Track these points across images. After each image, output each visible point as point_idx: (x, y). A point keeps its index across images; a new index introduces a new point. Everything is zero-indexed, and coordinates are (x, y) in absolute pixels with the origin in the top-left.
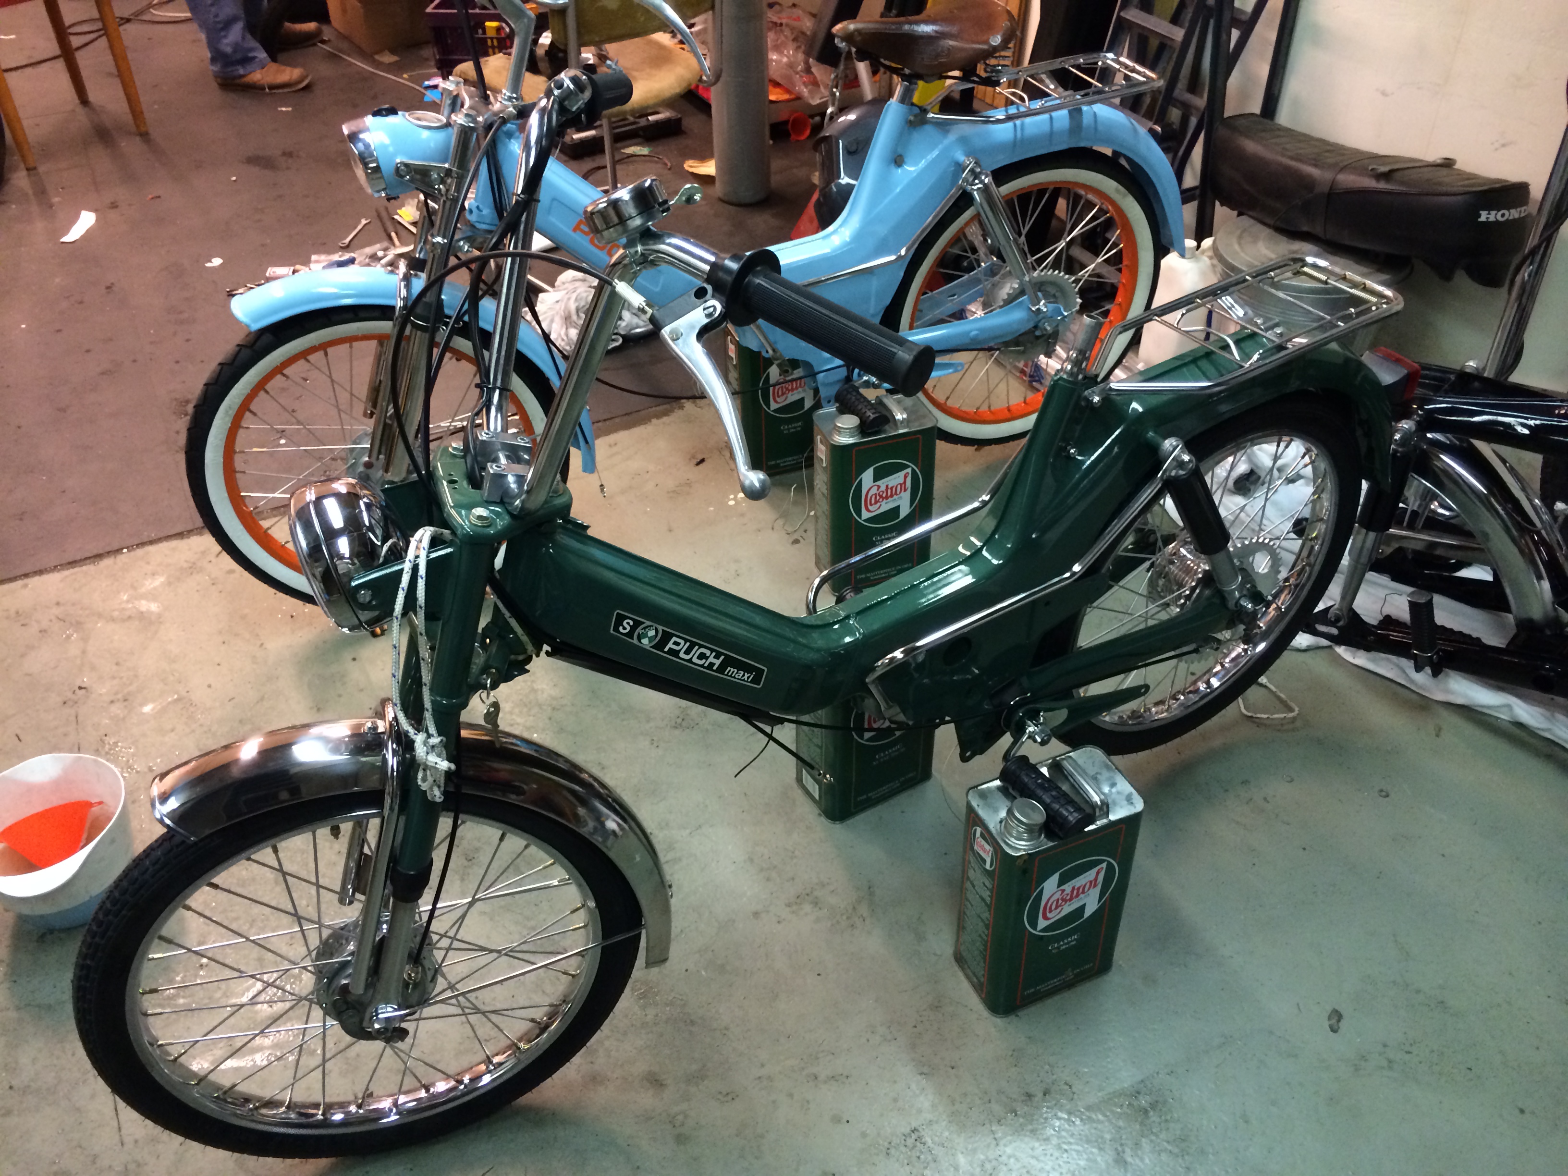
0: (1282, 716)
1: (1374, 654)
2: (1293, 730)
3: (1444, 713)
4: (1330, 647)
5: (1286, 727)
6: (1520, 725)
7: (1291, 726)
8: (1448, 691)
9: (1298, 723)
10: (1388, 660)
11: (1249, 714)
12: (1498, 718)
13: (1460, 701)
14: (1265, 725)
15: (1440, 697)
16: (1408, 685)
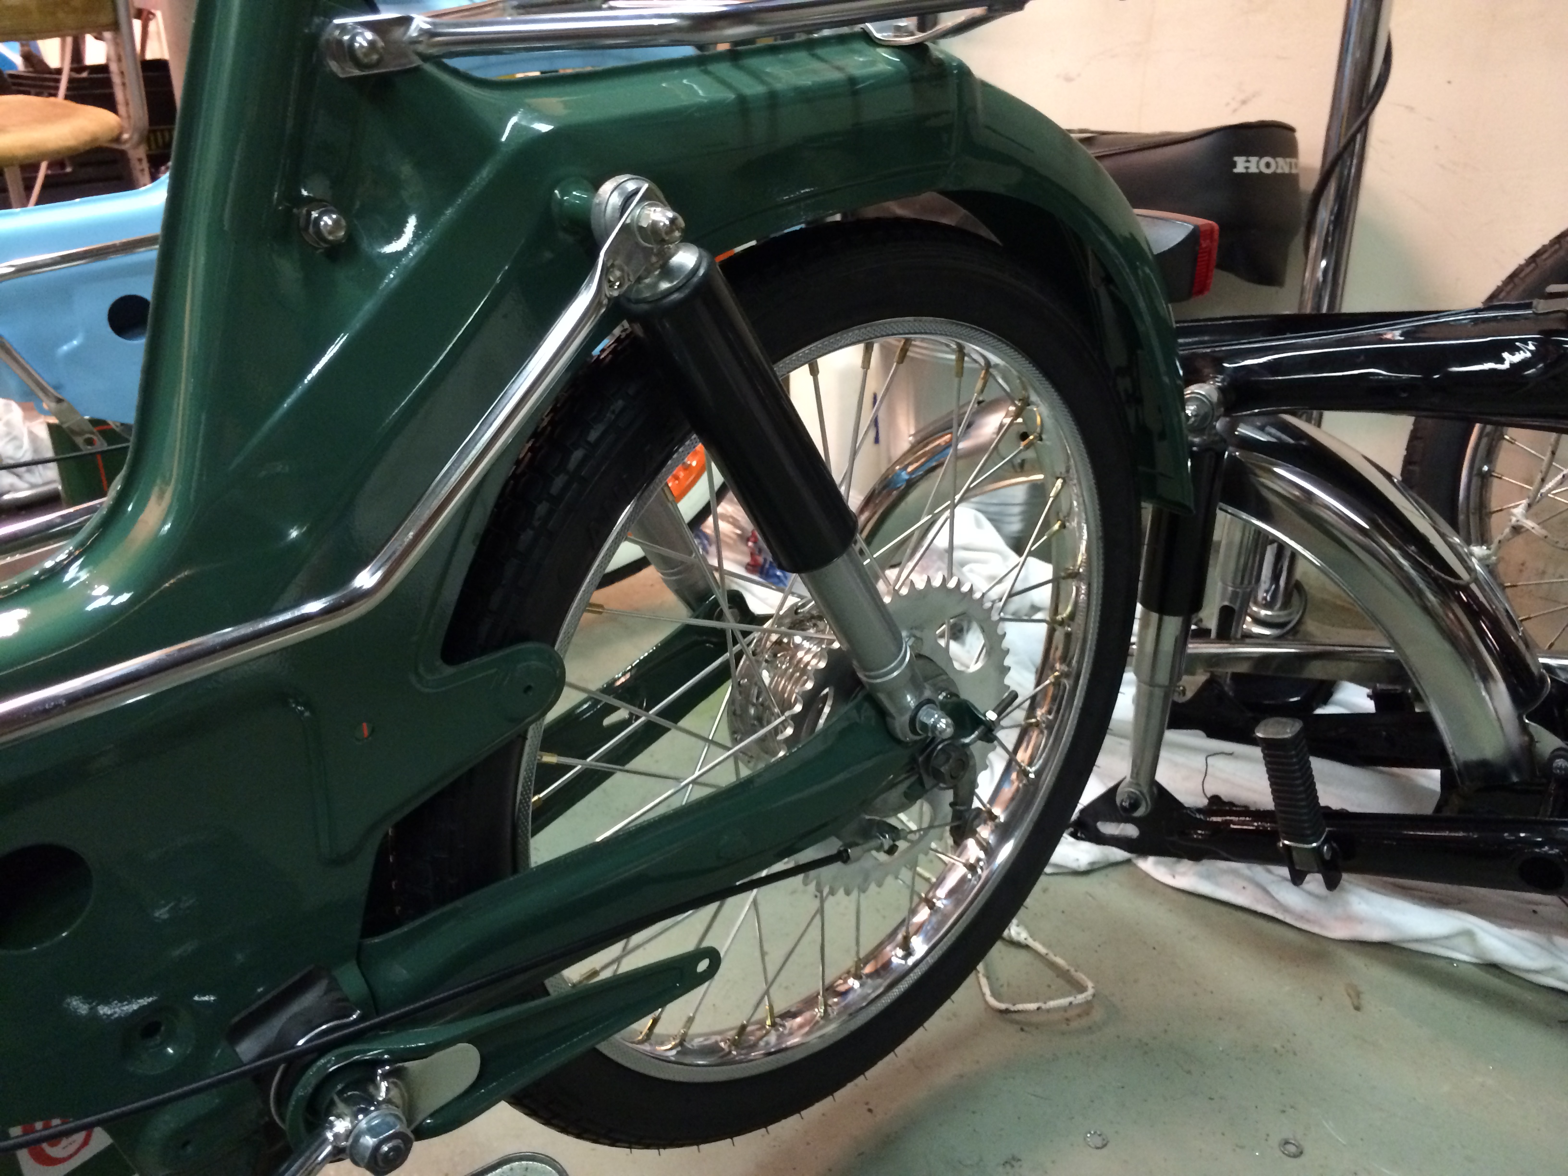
0: (1063, 1002)
1: (1208, 865)
2: (1090, 1029)
3: (1356, 962)
4: (1128, 861)
5: (1074, 1024)
6: (1494, 967)
7: (1084, 1022)
8: (1351, 919)
9: (1098, 1015)
10: (1236, 873)
11: (1003, 1006)
12: (1451, 960)
13: (1377, 935)
14: (1037, 1026)
15: (1339, 931)
16: (1280, 916)
